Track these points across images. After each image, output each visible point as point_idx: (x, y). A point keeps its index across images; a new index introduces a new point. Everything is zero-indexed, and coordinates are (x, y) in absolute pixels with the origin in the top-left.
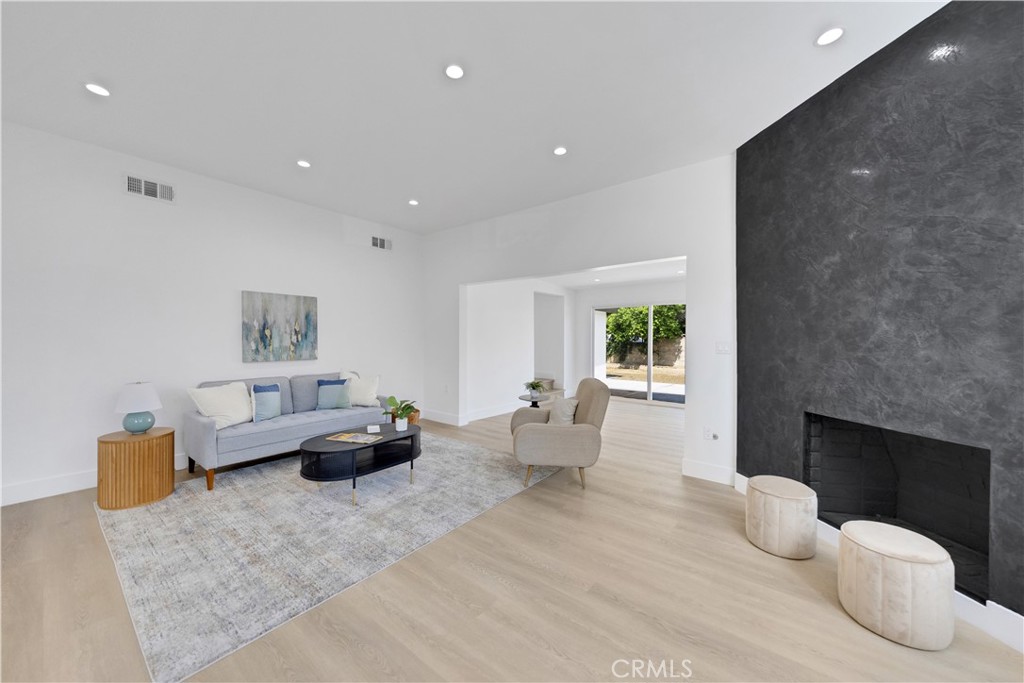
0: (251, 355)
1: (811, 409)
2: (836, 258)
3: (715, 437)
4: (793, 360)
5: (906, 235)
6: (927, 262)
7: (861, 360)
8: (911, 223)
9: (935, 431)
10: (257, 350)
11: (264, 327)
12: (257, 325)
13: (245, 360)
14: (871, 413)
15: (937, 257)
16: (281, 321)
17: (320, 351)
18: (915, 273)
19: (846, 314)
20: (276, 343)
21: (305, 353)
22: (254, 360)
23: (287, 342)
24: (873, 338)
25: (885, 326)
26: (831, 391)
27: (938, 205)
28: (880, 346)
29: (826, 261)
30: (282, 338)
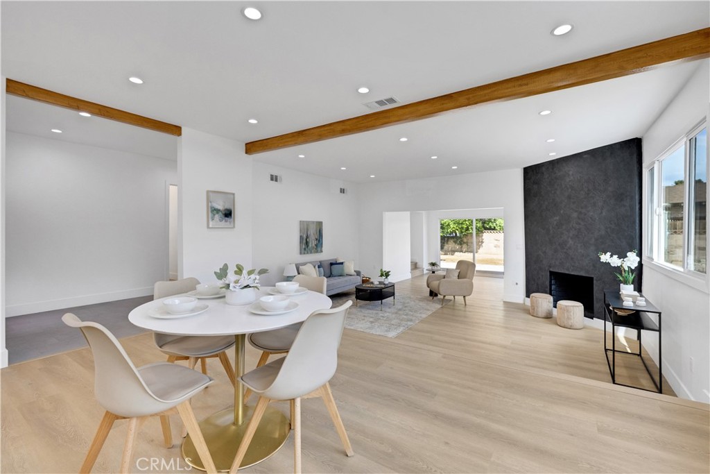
0: (303, 251)
1: (551, 270)
2: (557, 218)
3: (517, 284)
4: (545, 252)
5: (575, 215)
6: (580, 224)
7: (566, 253)
8: (576, 211)
9: (583, 274)
10: (305, 249)
11: (307, 237)
12: (305, 236)
13: (301, 253)
14: (568, 269)
15: (582, 223)
16: (312, 234)
17: (323, 249)
18: (578, 227)
19: (561, 237)
20: (310, 245)
21: (319, 249)
22: (304, 253)
23: (314, 245)
24: (568, 246)
25: (571, 242)
26: (557, 263)
27: (582, 208)
28: (570, 248)
29: (555, 218)
30: (312, 243)
